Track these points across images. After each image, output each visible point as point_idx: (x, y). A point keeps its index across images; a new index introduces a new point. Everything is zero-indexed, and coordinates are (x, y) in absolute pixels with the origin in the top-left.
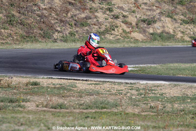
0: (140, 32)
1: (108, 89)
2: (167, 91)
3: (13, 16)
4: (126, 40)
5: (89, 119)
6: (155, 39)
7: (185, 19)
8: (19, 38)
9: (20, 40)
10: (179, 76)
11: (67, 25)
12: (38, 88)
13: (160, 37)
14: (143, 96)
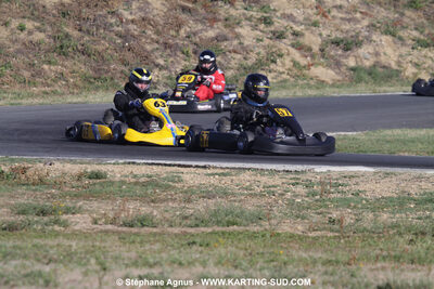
0: (328, 66)
1: (248, 184)
2: (368, 186)
3: (67, 36)
4: (300, 82)
5: (195, 247)
6: (360, 80)
7: (422, 37)
8: (79, 83)
9: (82, 85)
10: (402, 154)
11: (179, 53)
12: (101, 184)
13: (370, 74)
14: (318, 197)
